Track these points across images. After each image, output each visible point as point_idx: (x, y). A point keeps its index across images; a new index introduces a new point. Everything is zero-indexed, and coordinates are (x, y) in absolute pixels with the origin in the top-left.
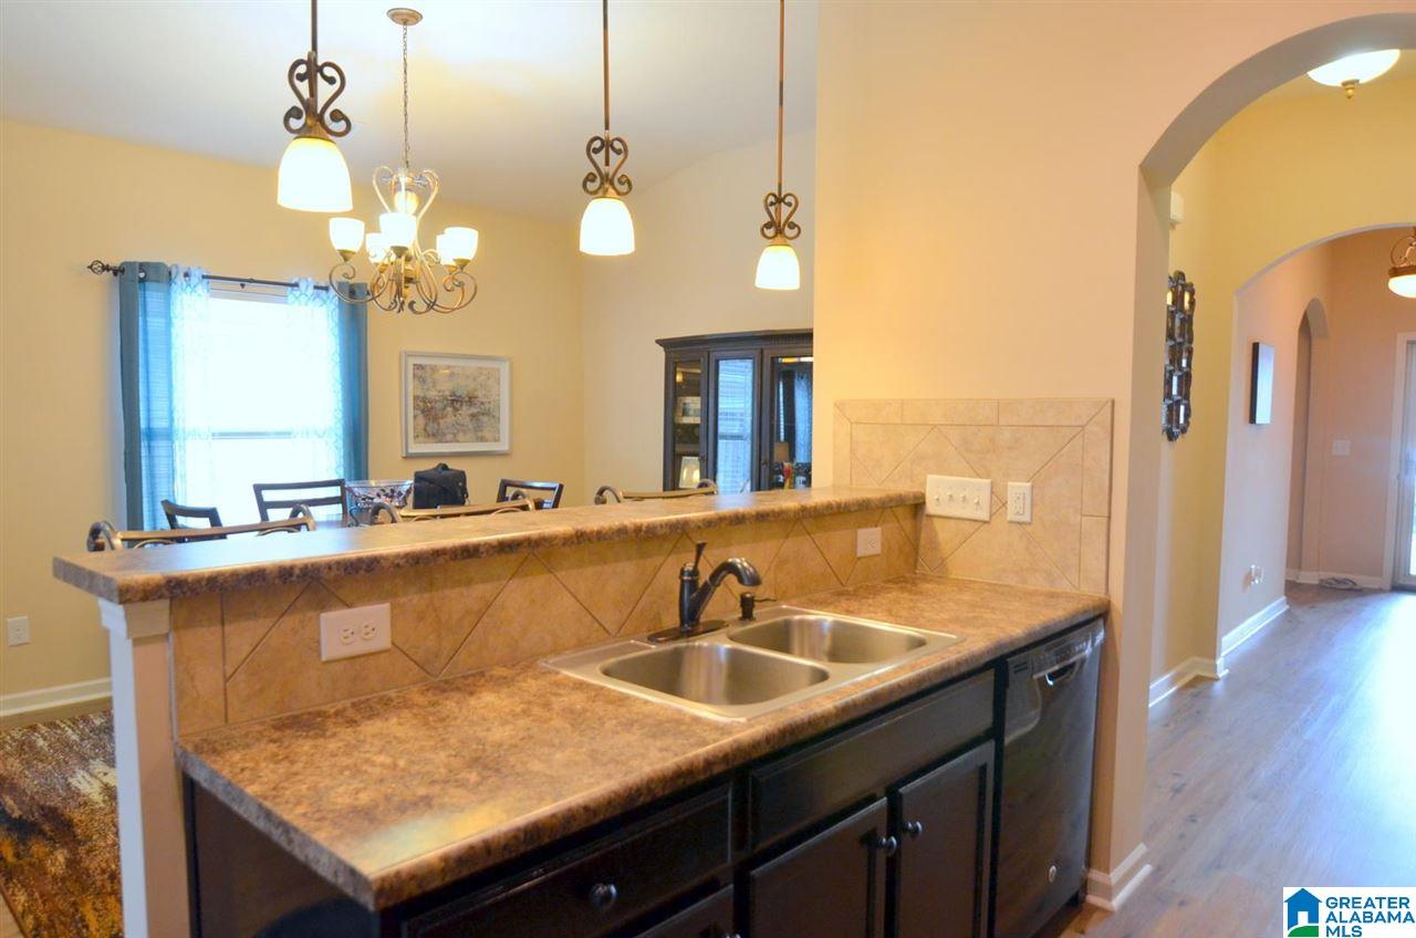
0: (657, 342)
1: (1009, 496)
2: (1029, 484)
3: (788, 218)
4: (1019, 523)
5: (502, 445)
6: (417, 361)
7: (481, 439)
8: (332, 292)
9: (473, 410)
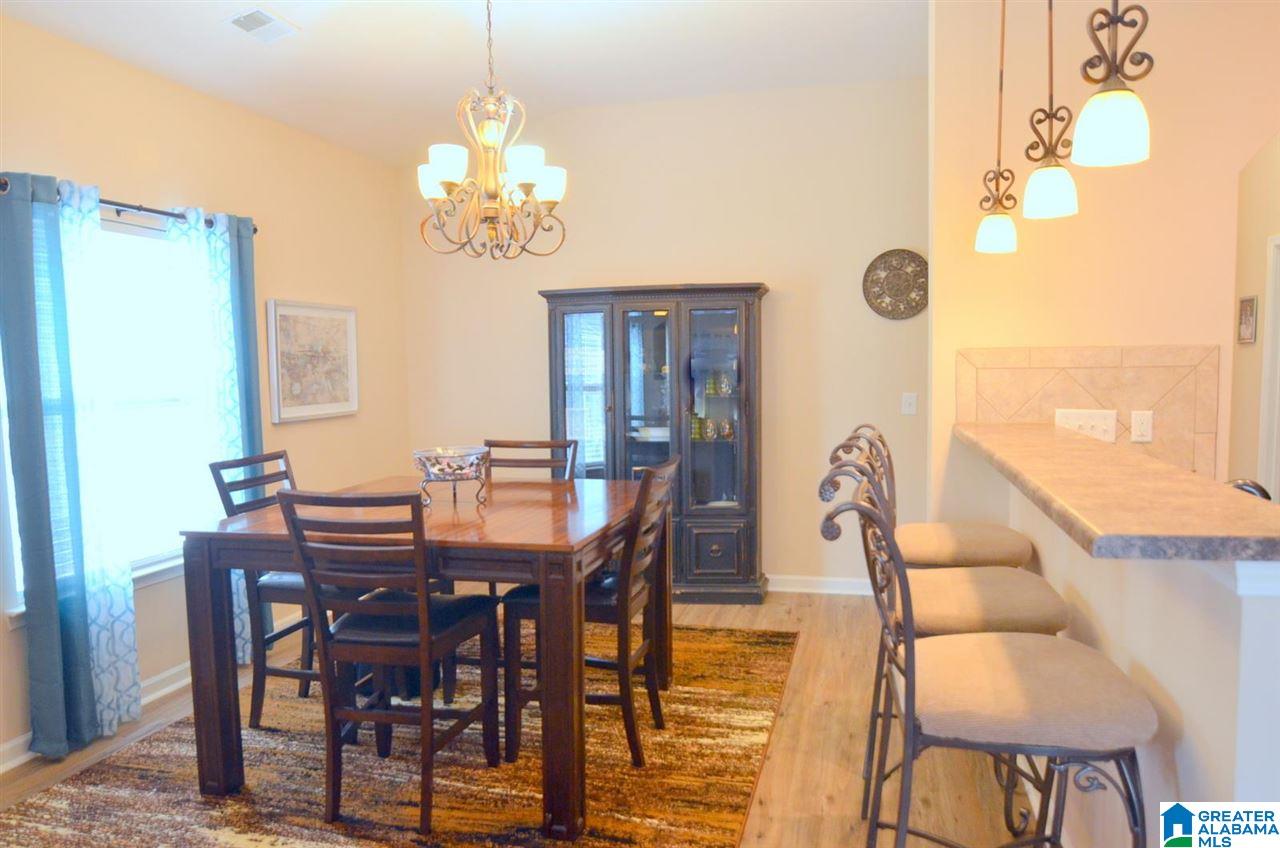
0: (540, 293)
1: (1133, 421)
2: (1151, 412)
3: (1006, 191)
4: (1141, 443)
5: (352, 406)
6: (282, 311)
7: (335, 400)
8: (221, 227)
9: (327, 367)
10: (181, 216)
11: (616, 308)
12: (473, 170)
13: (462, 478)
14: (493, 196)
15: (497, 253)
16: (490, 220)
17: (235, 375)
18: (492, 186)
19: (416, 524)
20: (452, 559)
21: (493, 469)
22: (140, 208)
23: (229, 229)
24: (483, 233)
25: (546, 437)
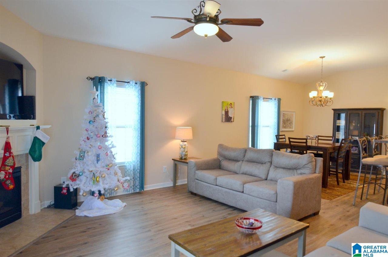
0: (332, 109)
5: (293, 129)
6: (284, 113)
7: (290, 128)
8: (277, 100)
9: (290, 122)
10: (271, 99)
11: (348, 112)
12: (318, 94)
13: (313, 139)
14: (321, 97)
15: (321, 106)
16: (320, 101)
17: (277, 123)
18: (321, 96)
19: (306, 143)
20: (311, 148)
21: (319, 141)
22: (267, 98)
23: (278, 100)
24: (319, 103)
25: (332, 136)
